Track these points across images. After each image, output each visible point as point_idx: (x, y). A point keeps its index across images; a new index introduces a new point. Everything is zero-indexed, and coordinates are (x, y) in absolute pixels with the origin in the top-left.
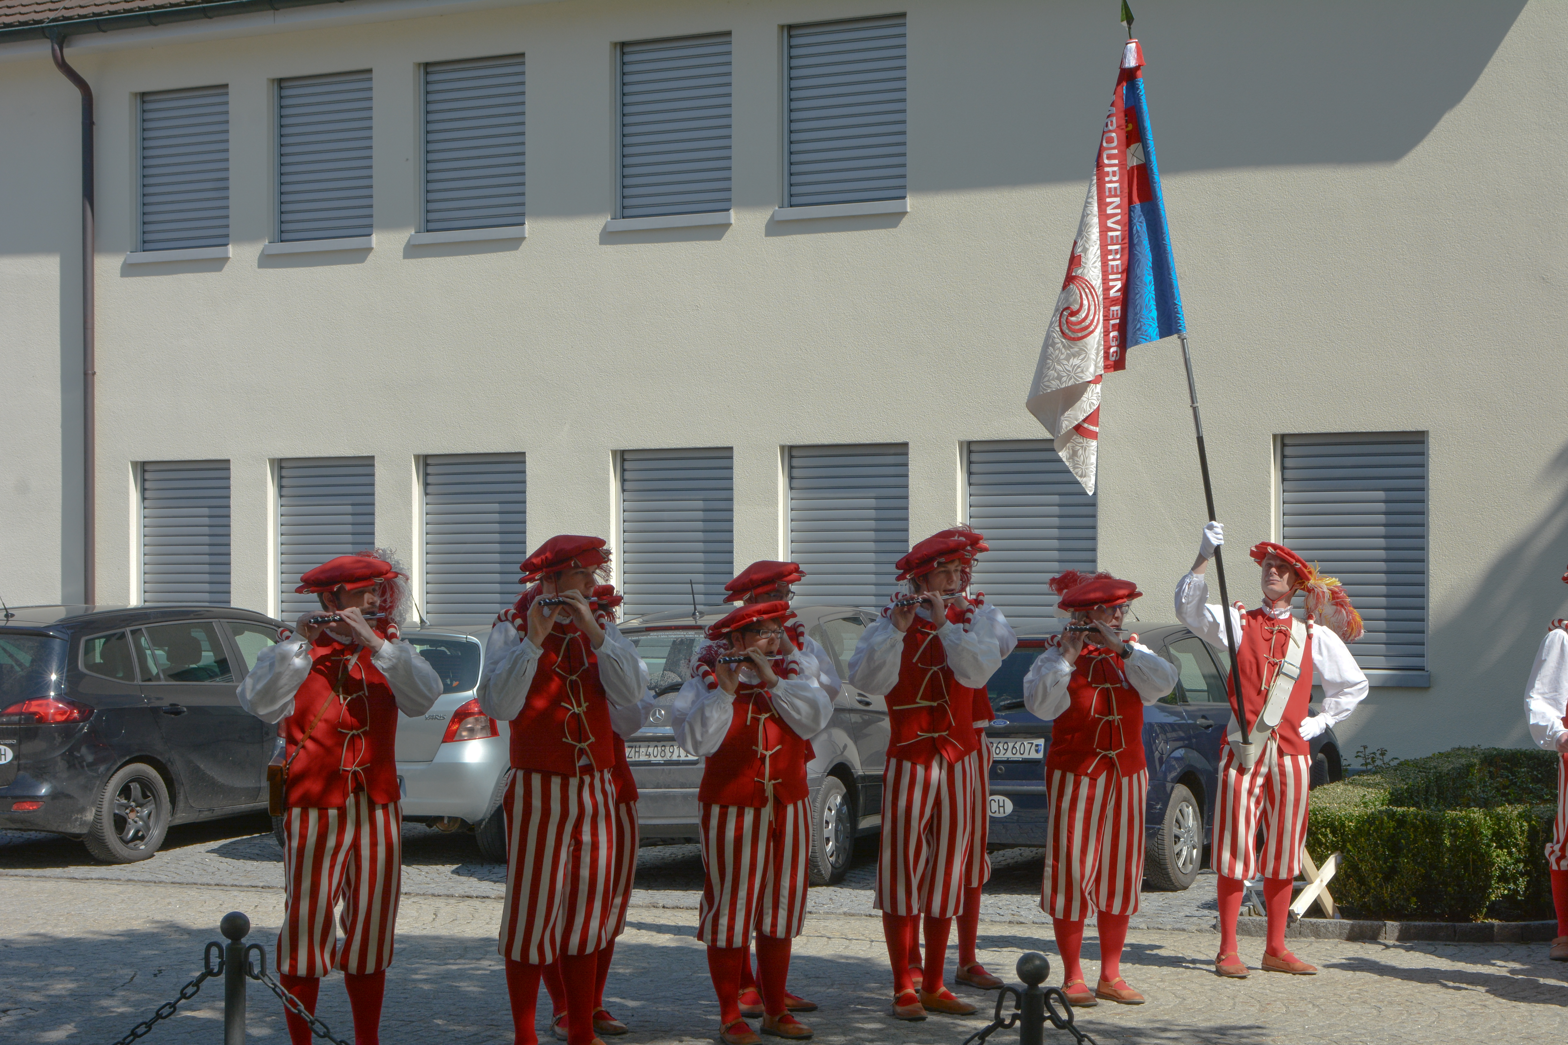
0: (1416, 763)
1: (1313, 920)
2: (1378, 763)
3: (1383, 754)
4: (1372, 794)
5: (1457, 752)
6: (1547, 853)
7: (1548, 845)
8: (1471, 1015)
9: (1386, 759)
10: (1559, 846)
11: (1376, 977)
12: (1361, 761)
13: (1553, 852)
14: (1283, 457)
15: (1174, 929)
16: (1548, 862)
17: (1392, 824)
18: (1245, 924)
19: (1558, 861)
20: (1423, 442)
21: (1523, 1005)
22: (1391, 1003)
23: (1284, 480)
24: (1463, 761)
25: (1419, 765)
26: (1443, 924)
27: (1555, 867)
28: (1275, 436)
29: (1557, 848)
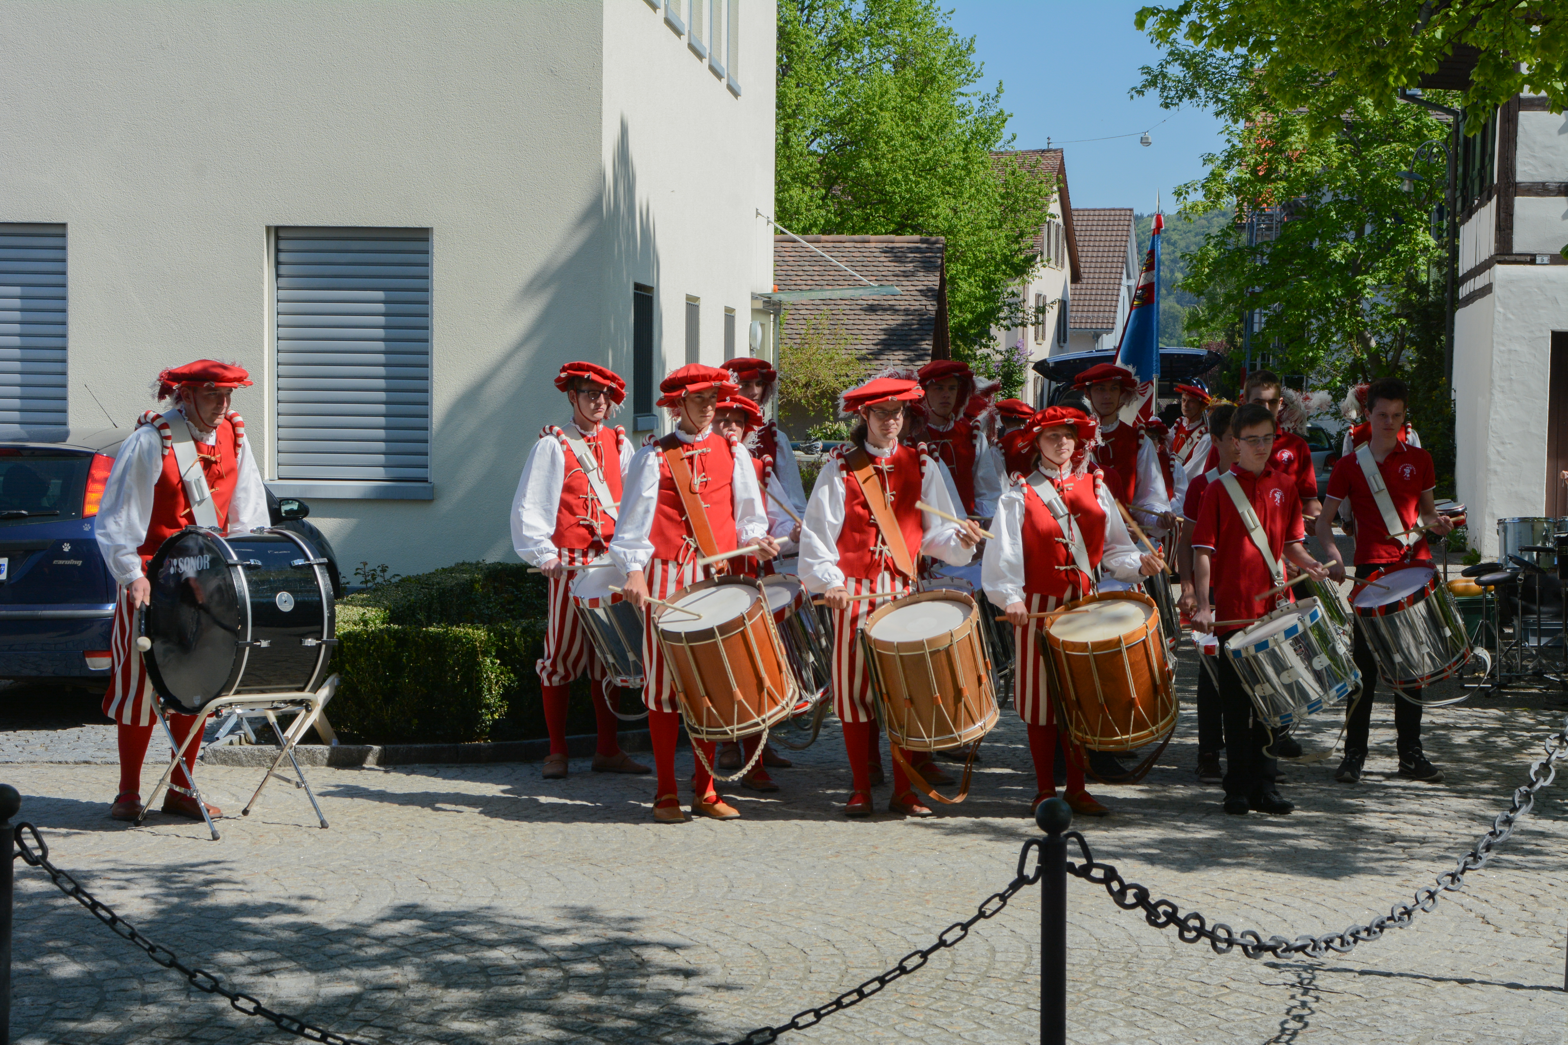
0: (418, 579)
1: (309, 747)
2: (379, 580)
3: (384, 570)
4: (371, 613)
5: (461, 567)
6: (538, 670)
7: (540, 661)
8: (473, 837)
9: (387, 575)
10: (550, 661)
11: (377, 803)
12: (361, 578)
13: (544, 668)
14: (278, 251)
15: (157, 763)
16: (538, 678)
17: (393, 642)
18: (236, 754)
19: (549, 677)
20: (427, 240)
21: (525, 824)
22: (391, 829)
23: (278, 276)
24: (466, 576)
25: (423, 581)
26: (446, 745)
27: (546, 683)
28: (268, 228)
29: (548, 663)
